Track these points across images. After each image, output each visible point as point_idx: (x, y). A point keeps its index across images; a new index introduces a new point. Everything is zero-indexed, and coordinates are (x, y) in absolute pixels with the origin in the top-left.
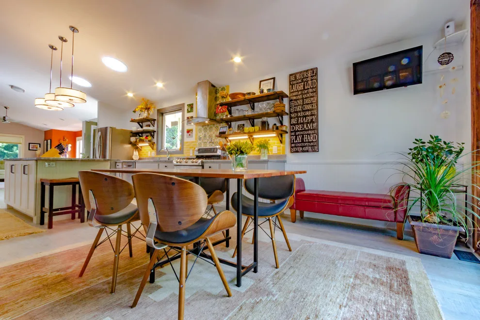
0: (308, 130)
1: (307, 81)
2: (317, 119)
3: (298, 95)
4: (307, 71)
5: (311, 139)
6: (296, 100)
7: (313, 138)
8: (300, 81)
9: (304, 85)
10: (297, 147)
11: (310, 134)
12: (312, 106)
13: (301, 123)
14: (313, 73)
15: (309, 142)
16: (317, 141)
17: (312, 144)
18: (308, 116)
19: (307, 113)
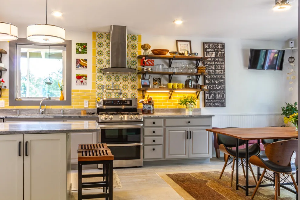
0: (219, 90)
1: (218, 52)
2: (225, 82)
3: (211, 61)
4: (218, 43)
5: (221, 96)
6: (210, 65)
7: (222, 96)
8: (213, 50)
9: (216, 54)
10: (210, 102)
11: (220, 93)
12: (222, 72)
13: (213, 84)
14: (222, 47)
15: (219, 99)
16: (225, 99)
17: (221, 101)
18: (219, 79)
19: (218, 77)
